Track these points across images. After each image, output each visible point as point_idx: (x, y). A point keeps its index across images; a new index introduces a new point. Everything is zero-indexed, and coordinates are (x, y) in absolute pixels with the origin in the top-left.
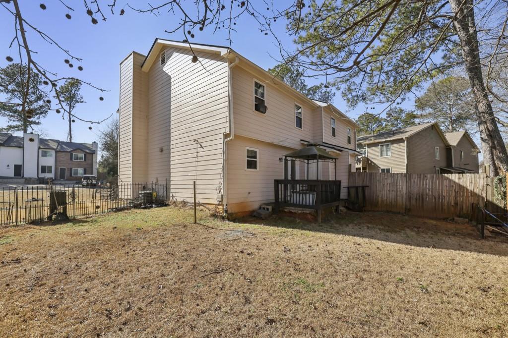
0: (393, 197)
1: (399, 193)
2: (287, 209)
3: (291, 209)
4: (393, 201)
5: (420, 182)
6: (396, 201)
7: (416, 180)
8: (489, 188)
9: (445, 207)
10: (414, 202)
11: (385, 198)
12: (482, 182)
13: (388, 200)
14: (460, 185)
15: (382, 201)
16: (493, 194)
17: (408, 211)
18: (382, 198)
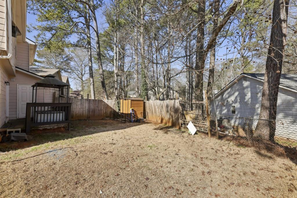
0: (82, 112)
1: (84, 109)
2: (40, 127)
3: (45, 127)
4: (81, 114)
5: (94, 103)
6: (83, 114)
7: (92, 102)
8: (115, 105)
9: (102, 114)
10: (91, 113)
11: (77, 113)
12: (113, 103)
13: (79, 114)
14: (107, 104)
15: (76, 114)
16: (116, 108)
17: (88, 118)
18: (76, 112)
